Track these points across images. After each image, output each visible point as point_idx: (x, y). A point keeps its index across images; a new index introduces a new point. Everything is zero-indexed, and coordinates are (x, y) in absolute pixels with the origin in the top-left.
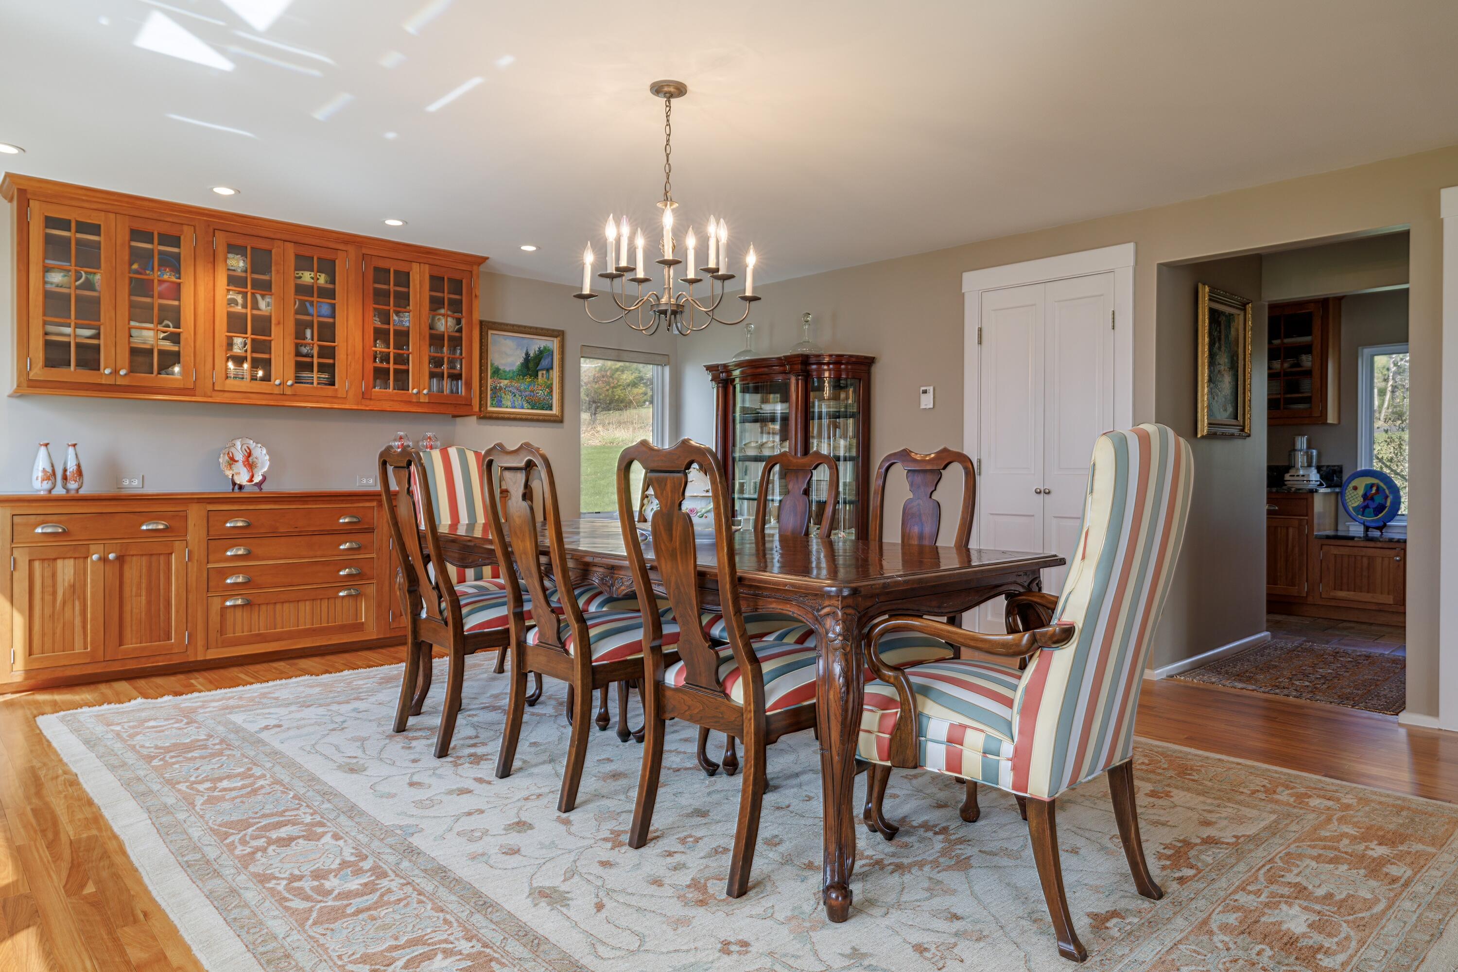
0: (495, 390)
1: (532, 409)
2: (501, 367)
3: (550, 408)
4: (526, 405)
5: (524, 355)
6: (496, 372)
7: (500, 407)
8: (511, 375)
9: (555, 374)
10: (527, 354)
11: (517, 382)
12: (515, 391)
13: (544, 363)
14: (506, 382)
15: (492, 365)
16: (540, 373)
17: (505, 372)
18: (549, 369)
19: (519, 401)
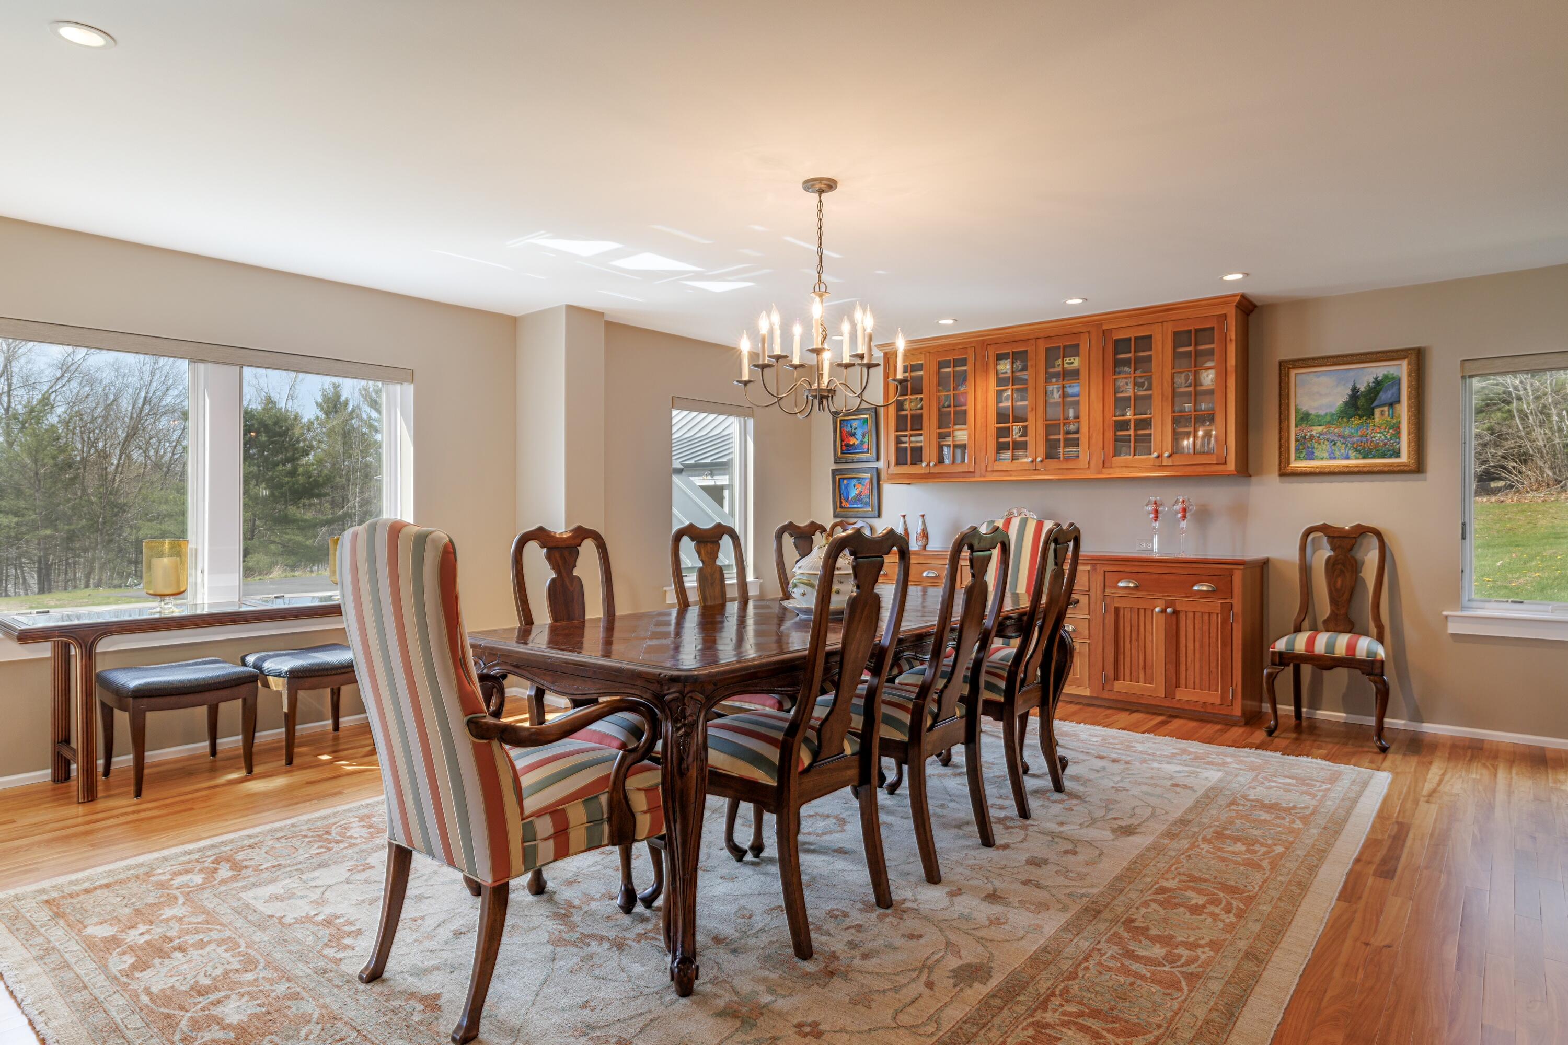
0: (1302, 441)
1: (1364, 458)
2: (1313, 412)
3: (1397, 454)
4: (1352, 454)
5: (1350, 392)
6: (1305, 418)
7: (1312, 459)
8: (1328, 418)
9: (1404, 410)
10: (1355, 390)
11: (1338, 427)
12: (1335, 438)
13: (1384, 396)
14: (1320, 429)
15: (1297, 411)
16: (1377, 412)
17: (1318, 416)
18: (1393, 404)
19: (1341, 449)
